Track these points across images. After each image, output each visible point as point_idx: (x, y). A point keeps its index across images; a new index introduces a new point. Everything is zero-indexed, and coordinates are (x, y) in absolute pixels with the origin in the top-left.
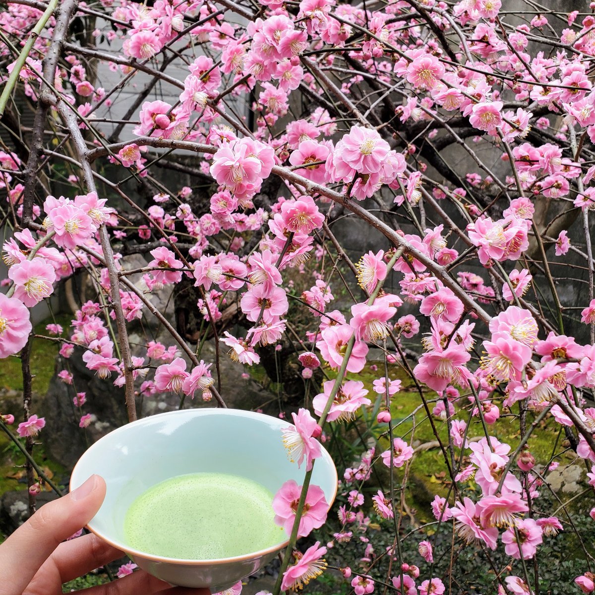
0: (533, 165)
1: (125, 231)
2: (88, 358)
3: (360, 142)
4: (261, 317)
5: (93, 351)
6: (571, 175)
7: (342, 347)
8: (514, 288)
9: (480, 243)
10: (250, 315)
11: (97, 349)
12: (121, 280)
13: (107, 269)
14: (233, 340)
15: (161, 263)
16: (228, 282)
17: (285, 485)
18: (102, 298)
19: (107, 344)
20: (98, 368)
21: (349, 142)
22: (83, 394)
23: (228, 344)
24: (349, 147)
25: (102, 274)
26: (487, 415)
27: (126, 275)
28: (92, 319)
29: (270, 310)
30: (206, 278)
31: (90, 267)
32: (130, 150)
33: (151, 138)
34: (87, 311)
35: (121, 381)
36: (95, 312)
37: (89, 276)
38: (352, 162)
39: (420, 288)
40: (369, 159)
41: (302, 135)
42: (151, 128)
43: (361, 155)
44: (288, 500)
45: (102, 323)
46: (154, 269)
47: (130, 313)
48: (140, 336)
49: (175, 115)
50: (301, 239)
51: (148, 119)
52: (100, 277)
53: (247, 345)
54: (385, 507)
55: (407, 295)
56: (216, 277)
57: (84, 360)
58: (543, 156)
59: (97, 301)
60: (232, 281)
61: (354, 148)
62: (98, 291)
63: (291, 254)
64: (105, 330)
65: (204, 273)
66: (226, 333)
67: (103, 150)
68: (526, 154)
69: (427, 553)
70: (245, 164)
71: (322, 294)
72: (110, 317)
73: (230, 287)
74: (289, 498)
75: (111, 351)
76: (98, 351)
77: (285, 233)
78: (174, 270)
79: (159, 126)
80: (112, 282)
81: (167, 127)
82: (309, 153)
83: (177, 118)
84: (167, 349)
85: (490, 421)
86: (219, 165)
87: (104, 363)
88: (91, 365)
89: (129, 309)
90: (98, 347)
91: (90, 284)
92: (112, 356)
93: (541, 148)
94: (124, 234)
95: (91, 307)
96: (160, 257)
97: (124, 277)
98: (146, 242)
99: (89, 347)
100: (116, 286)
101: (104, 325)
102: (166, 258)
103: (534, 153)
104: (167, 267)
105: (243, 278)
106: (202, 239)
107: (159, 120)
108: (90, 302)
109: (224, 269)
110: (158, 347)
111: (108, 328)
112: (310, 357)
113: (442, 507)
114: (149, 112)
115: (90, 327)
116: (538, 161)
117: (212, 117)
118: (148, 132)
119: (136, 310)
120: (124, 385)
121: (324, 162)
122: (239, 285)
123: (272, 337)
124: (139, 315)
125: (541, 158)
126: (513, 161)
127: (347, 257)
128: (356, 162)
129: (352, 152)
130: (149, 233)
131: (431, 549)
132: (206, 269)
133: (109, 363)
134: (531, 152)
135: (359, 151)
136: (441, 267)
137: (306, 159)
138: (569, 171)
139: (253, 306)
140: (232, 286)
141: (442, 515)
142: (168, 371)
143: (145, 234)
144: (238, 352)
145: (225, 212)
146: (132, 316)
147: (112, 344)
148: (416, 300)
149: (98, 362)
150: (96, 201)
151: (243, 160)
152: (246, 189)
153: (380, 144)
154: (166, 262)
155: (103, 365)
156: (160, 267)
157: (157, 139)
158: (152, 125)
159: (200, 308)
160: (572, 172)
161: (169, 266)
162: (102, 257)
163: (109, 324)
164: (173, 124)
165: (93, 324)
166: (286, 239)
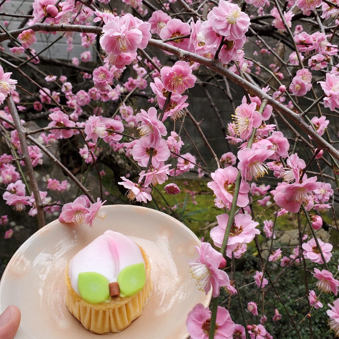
0: (308, 47)
1: (25, 106)
2: (7, 197)
3: (227, 14)
4: (150, 163)
5: (10, 191)
6: (332, 53)
7: (230, 186)
8: (317, 130)
9: (330, 94)
10: (140, 162)
11: (13, 190)
12: (27, 138)
13: (16, 131)
14: (130, 183)
15: (58, 123)
16: (110, 136)
17: (194, 309)
18: (13, 152)
19: (20, 185)
20: (15, 204)
21: (218, 13)
22: (5, 216)
23: (126, 187)
24: (217, 17)
25: (12, 135)
26: (314, 223)
27: (31, 134)
28: (7, 166)
29: (156, 156)
30: (94, 134)
31: (3, 131)
32: (28, 34)
33: (44, 24)
34: (3, 161)
35: (34, 212)
36: (9, 161)
37: (3, 137)
38: (222, 30)
39: (265, 134)
40: (235, 27)
41: (159, 22)
42: (43, 17)
43: (228, 24)
44: (199, 322)
45: (15, 168)
46: (53, 129)
47: (34, 161)
48: (39, 173)
49: (61, 7)
50: (177, 98)
51: (40, 10)
52: (10, 137)
53: (141, 186)
54: (231, 287)
55: (231, 139)
56: (102, 133)
57: (4, 199)
58: (315, 41)
59: (9, 153)
60: (113, 135)
61: (222, 19)
62: (10, 146)
63: (172, 110)
64: (18, 174)
65: (92, 130)
66: (123, 178)
67: (5, 35)
68: (304, 39)
69: (254, 310)
70: (128, 36)
71: (176, 141)
72: (20, 164)
73: (112, 140)
74: (199, 320)
75: (24, 191)
76: (14, 192)
77: (164, 94)
78: (68, 129)
79: (50, 14)
80: (21, 140)
81: (56, 15)
82: (175, 29)
83: (63, 9)
84: (60, 183)
85: (316, 227)
86: (108, 37)
87: (19, 201)
88: (10, 202)
89: (33, 158)
90: (14, 188)
91: (4, 142)
92: (25, 195)
93: (313, 35)
94: (24, 108)
95: (6, 158)
96: (57, 119)
97: (29, 136)
98: (40, 112)
99: (7, 189)
100: (24, 144)
101: (16, 170)
102: (62, 119)
103: (309, 38)
104: (63, 126)
105: (121, 132)
106: (78, 108)
107: (50, 9)
108: (5, 155)
109: (106, 126)
110: (55, 182)
111: (20, 172)
112: (173, 187)
113: (261, 278)
114: (41, 4)
115: (7, 172)
116: (312, 44)
117: (85, 16)
118: (41, 20)
119: (38, 159)
120: (36, 215)
121: (188, 37)
122: (119, 138)
123: (161, 179)
124: (41, 162)
125: (314, 42)
126: (296, 44)
127: (190, 114)
128: (224, 30)
129: (220, 21)
130: (41, 106)
131: (256, 307)
132: (93, 127)
133: (23, 200)
134: (307, 38)
135: (227, 21)
136: (298, 115)
137: (173, 34)
138: (330, 50)
139: (142, 155)
140: (114, 139)
141: (262, 283)
142: (72, 209)
143: (38, 107)
144: (136, 193)
145: (104, 82)
146: (35, 163)
147: (24, 186)
148: (237, 142)
149: (15, 200)
150: (2, 74)
151: (127, 31)
152: (125, 60)
153: (242, 16)
154: (62, 122)
155: (19, 202)
156: (57, 127)
157: (49, 25)
158: (43, 14)
159: (81, 155)
160: (333, 51)
161: (65, 126)
162: (11, 121)
163: (20, 170)
164: (60, 14)
165: (9, 170)
166: (165, 98)
